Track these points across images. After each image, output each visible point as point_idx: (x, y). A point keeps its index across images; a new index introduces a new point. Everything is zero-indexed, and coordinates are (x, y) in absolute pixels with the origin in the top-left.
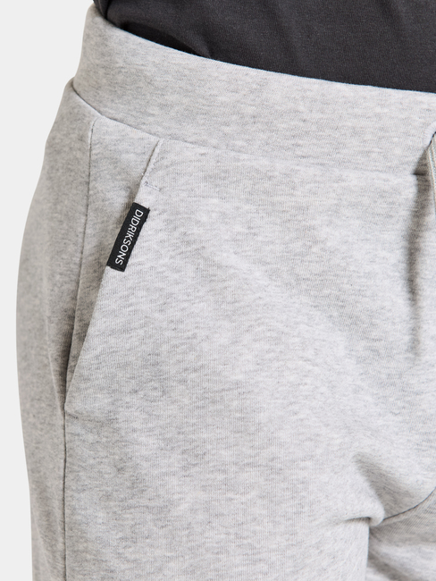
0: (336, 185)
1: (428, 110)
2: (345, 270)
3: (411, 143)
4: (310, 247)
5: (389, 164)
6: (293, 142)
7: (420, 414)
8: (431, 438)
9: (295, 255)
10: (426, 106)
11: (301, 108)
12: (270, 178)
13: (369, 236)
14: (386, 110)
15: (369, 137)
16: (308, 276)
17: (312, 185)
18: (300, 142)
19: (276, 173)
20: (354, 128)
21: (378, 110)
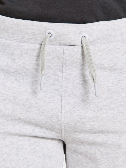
0: (20, 48)
1: (45, 27)
2: (23, 71)
3: (42, 36)
4: (13, 64)
5: (38, 42)
6: (13, 36)
7: (50, 107)
8: (55, 115)
9: (9, 66)
10: (44, 26)
11: (13, 27)
12: (5, 45)
13: (32, 62)
14: (33, 27)
15: (30, 34)
16: (12, 72)
17: (14, 48)
18: (14, 36)
19: (6, 44)
20: (26, 32)
21: (31, 27)
